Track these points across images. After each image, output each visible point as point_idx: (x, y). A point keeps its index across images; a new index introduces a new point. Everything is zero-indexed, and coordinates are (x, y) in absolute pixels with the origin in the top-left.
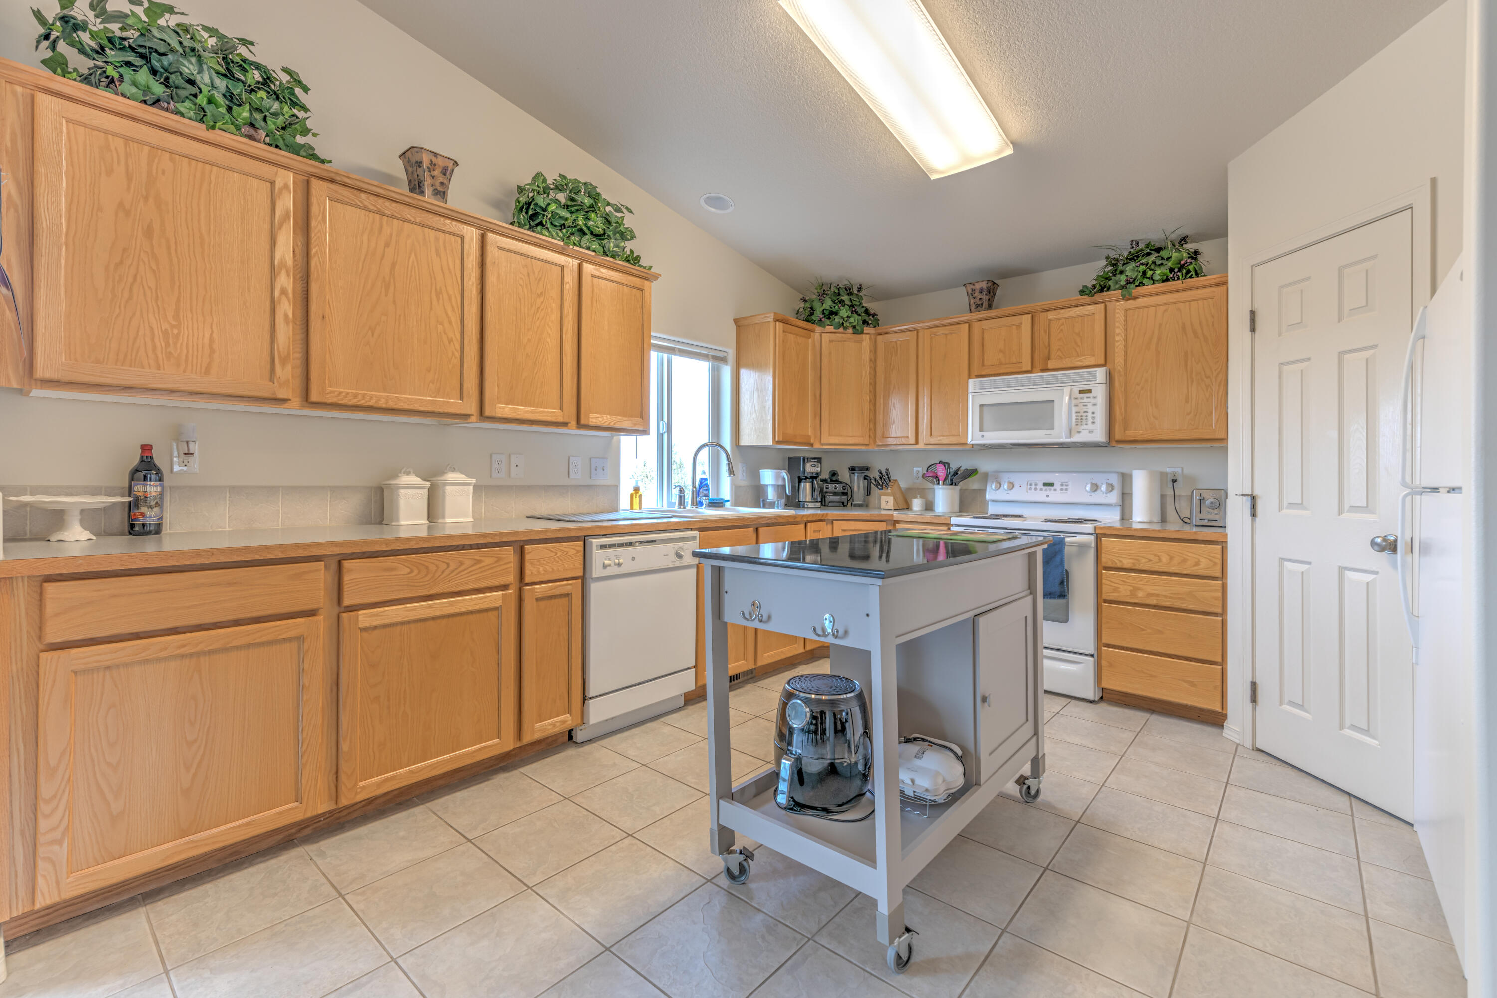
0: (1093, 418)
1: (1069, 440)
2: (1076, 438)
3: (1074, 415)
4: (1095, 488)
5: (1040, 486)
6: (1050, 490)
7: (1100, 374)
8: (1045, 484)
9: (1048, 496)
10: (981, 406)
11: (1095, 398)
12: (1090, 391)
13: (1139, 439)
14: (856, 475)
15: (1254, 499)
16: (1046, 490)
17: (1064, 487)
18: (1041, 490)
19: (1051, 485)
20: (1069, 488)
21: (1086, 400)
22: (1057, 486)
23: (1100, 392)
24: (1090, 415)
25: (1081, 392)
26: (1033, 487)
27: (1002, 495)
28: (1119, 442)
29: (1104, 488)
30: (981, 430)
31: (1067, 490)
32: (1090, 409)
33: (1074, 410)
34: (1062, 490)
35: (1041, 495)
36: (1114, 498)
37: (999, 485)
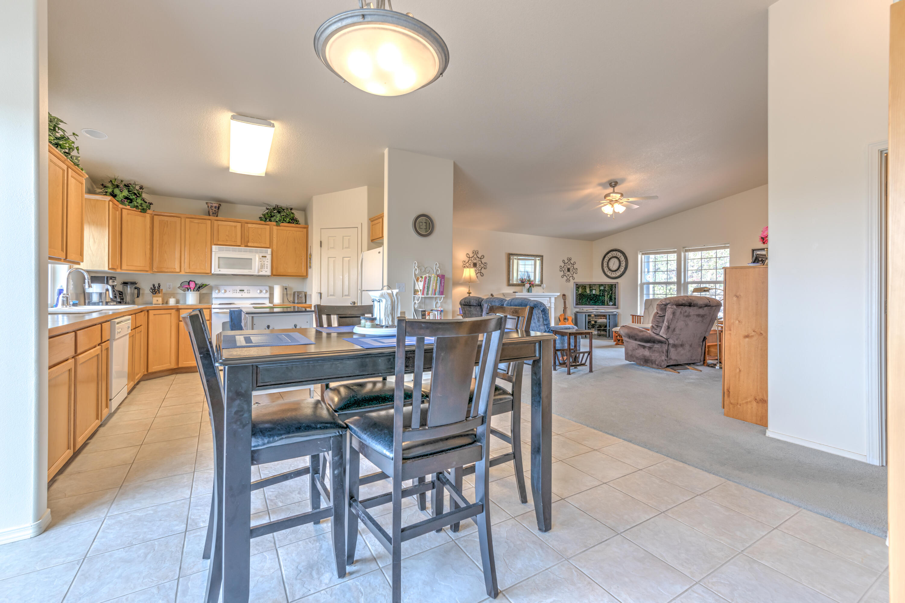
0: (267, 266)
1: (258, 274)
2: (261, 273)
3: (260, 265)
4: (261, 291)
5: (238, 291)
6: (243, 293)
7: (269, 251)
8: (240, 291)
9: (242, 295)
10: (219, 257)
11: (268, 259)
12: (266, 257)
13: (281, 275)
14: (129, 286)
15: (321, 294)
16: (241, 293)
17: (248, 292)
18: (239, 293)
19: (243, 291)
20: (251, 292)
21: (264, 260)
22: (246, 291)
23: (269, 257)
24: (266, 265)
25: (262, 257)
26: (235, 292)
27: (221, 295)
28: (274, 275)
29: (264, 291)
30: (219, 268)
31: (249, 292)
32: (266, 263)
33: (260, 263)
34: (247, 292)
35: (239, 295)
36: (267, 295)
37: (219, 291)
